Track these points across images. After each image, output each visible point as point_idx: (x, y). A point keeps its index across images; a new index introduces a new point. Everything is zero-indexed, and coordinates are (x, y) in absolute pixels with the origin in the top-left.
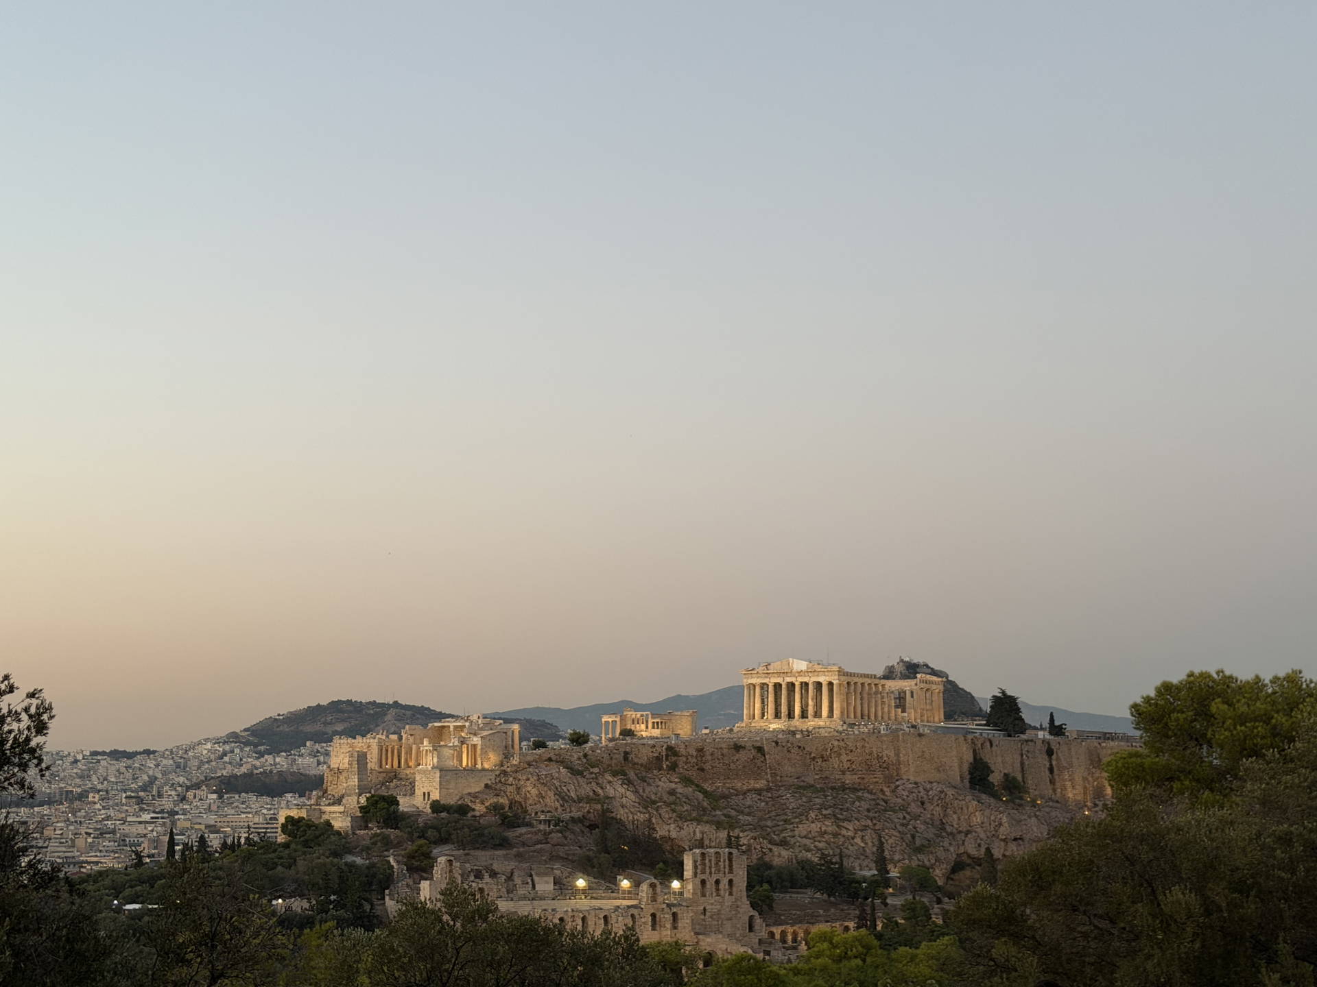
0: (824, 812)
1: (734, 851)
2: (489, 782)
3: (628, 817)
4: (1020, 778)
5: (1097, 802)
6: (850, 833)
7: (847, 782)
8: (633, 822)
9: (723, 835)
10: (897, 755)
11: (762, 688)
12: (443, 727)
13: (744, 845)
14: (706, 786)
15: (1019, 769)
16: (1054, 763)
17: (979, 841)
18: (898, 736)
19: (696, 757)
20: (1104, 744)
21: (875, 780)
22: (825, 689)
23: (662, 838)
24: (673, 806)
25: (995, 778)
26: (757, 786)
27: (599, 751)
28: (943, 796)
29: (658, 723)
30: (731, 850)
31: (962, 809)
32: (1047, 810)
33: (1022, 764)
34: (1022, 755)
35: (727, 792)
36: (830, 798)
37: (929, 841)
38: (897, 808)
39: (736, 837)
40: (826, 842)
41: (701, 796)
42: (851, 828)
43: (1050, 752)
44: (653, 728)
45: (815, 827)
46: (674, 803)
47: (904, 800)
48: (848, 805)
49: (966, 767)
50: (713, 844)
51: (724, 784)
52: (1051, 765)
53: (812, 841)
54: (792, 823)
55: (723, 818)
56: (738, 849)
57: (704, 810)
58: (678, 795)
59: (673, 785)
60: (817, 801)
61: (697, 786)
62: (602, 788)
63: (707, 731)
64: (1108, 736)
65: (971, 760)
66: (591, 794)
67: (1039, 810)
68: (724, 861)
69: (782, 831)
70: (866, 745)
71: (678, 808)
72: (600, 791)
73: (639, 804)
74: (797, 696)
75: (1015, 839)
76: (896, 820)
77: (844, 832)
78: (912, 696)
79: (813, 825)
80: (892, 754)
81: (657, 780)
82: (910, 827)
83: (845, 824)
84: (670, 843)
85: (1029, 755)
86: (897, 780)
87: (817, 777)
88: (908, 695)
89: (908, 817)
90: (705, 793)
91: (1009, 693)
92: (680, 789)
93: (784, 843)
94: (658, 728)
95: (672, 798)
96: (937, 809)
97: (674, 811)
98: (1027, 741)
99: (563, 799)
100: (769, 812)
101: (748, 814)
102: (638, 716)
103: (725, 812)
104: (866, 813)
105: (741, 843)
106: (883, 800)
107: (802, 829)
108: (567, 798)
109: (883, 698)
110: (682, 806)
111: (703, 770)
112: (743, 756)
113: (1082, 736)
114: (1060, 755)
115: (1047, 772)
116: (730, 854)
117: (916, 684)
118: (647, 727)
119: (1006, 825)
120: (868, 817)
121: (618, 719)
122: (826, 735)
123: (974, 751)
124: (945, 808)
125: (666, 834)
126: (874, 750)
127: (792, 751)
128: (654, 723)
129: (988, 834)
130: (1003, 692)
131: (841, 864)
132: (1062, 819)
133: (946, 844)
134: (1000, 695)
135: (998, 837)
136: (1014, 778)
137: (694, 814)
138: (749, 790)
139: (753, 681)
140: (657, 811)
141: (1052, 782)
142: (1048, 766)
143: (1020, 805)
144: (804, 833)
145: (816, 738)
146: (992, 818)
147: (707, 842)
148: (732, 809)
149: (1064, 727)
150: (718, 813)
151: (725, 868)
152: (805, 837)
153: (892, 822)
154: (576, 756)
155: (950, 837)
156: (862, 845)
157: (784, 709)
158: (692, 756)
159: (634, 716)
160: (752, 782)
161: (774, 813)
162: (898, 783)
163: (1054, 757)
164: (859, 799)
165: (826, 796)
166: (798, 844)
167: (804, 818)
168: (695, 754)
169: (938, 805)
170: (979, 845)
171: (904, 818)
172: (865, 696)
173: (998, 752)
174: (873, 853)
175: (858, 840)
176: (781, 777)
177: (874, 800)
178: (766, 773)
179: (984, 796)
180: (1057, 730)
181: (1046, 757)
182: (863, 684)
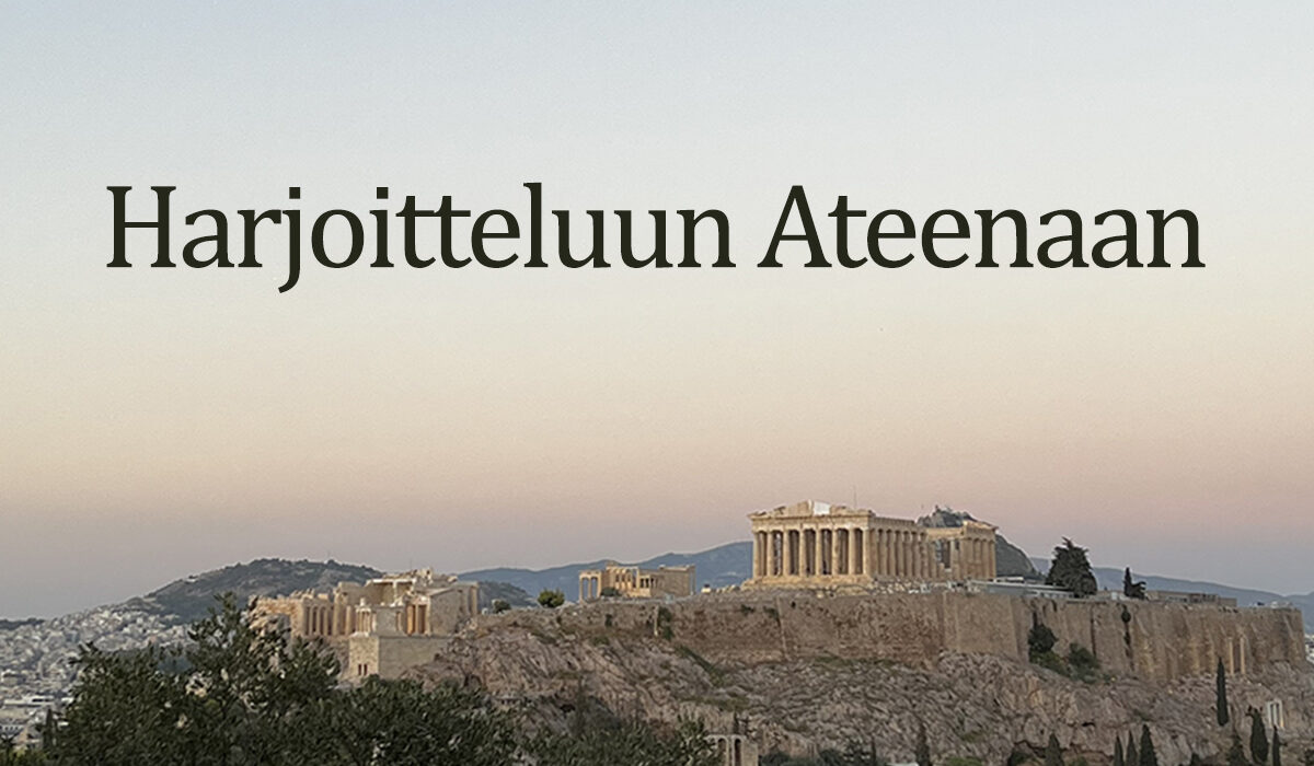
0: (852, 689)
1: (743, 738)
2: (440, 652)
3: (611, 696)
4: (1090, 649)
5: (1184, 679)
6: (884, 716)
7: (880, 653)
8: (617, 703)
9: (728, 718)
10: (941, 619)
11: (775, 537)
12: (384, 585)
13: (754, 730)
14: (707, 658)
15: (1089, 638)
16: (1131, 630)
17: (1041, 727)
18: (942, 596)
19: (695, 621)
20: (1190, 608)
21: (914, 651)
22: (851, 537)
23: (654, 721)
24: (666, 683)
25: (1060, 649)
26: (770, 657)
27: (575, 614)
28: (996, 670)
29: (647, 580)
30: (739, 737)
31: (1020, 686)
32: (1124, 688)
33: (1093, 631)
34: (1092, 621)
35: (732, 665)
36: (858, 673)
37: (980, 726)
38: (941, 685)
39: (743, 721)
40: (855, 727)
41: (701, 670)
42: (886, 711)
43: (1126, 618)
44: (642, 586)
45: (841, 709)
46: (669, 679)
47: (949, 675)
48: (881, 682)
49: (1024, 636)
50: (715, 730)
51: (730, 655)
52: (1127, 634)
53: (837, 726)
54: (813, 704)
55: (728, 697)
56: (748, 737)
57: (705, 687)
58: (673, 669)
59: (666, 656)
60: (845, 676)
61: (695, 657)
62: (579, 660)
63: (708, 590)
64: (1195, 597)
65: (1031, 626)
66: (566, 667)
67: (1114, 689)
68: (730, 750)
69: (800, 714)
70: (903, 607)
71: (673, 685)
72: (577, 664)
73: (625, 679)
74: (818, 547)
75: (1086, 724)
76: (940, 701)
77: (877, 715)
78: (957, 547)
79: (838, 707)
80: (934, 617)
81: (647, 650)
82: (957, 709)
83: (878, 705)
84: (662, 729)
85: (1101, 620)
86: (941, 651)
87: (843, 647)
88: (953, 544)
89: (954, 696)
90: (705, 665)
91: (1075, 545)
92: (675, 661)
93: (802, 729)
94: (647, 586)
95: (665, 673)
96: (991, 686)
97: (668, 688)
98: (1098, 603)
99: (531, 673)
100: (785, 690)
101: (759, 693)
102: (624, 572)
103: (731, 689)
104: (903, 691)
105: (750, 728)
106: (924, 675)
107: (826, 712)
108: (535, 672)
109: (921, 549)
110: (678, 682)
111: (702, 637)
112: (751, 621)
113: (1164, 598)
114: (1138, 620)
115: (1123, 642)
116: (738, 741)
117: (962, 533)
118: (634, 586)
119: (1075, 706)
120: (906, 696)
121: (599, 576)
122: (854, 594)
123: (1035, 615)
124: (1000, 685)
125: (658, 717)
126: (913, 613)
127: (813, 614)
128: (642, 580)
129: (1053, 718)
130: (1069, 543)
131: (874, 756)
132: (1141, 700)
133: (1001, 729)
134: (1065, 547)
135: (1064, 722)
136: (1084, 650)
137: (693, 692)
138: (760, 663)
139: (764, 528)
140: (647, 688)
141: (1129, 654)
142: (1124, 634)
143: (1092, 683)
144: (828, 716)
145: (842, 598)
146: (1058, 698)
147: (707, 727)
148: (741, 686)
149: (1143, 586)
150: (721, 690)
151: (731, 758)
152: (829, 721)
153: (937, 703)
154: (547, 620)
155: (1007, 722)
156: (899, 731)
157: (802, 561)
158: (690, 621)
159: (618, 572)
160: (763, 652)
161: (790, 692)
162: (942, 655)
163: (1131, 623)
164: (895, 674)
165: (853, 671)
166: (820, 730)
167: (826, 697)
168: (693, 617)
169: (991, 682)
170: (1042, 732)
171: (951, 697)
172: (900, 546)
173: (1064, 618)
174: (913, 741)
175: (894, 725)
176: (799, 647)
177: (913, 675)
178: (781, 642)
179: (1047, 671)
180: (1133, 589)
181: (1122, 623)
182: (898, 532)
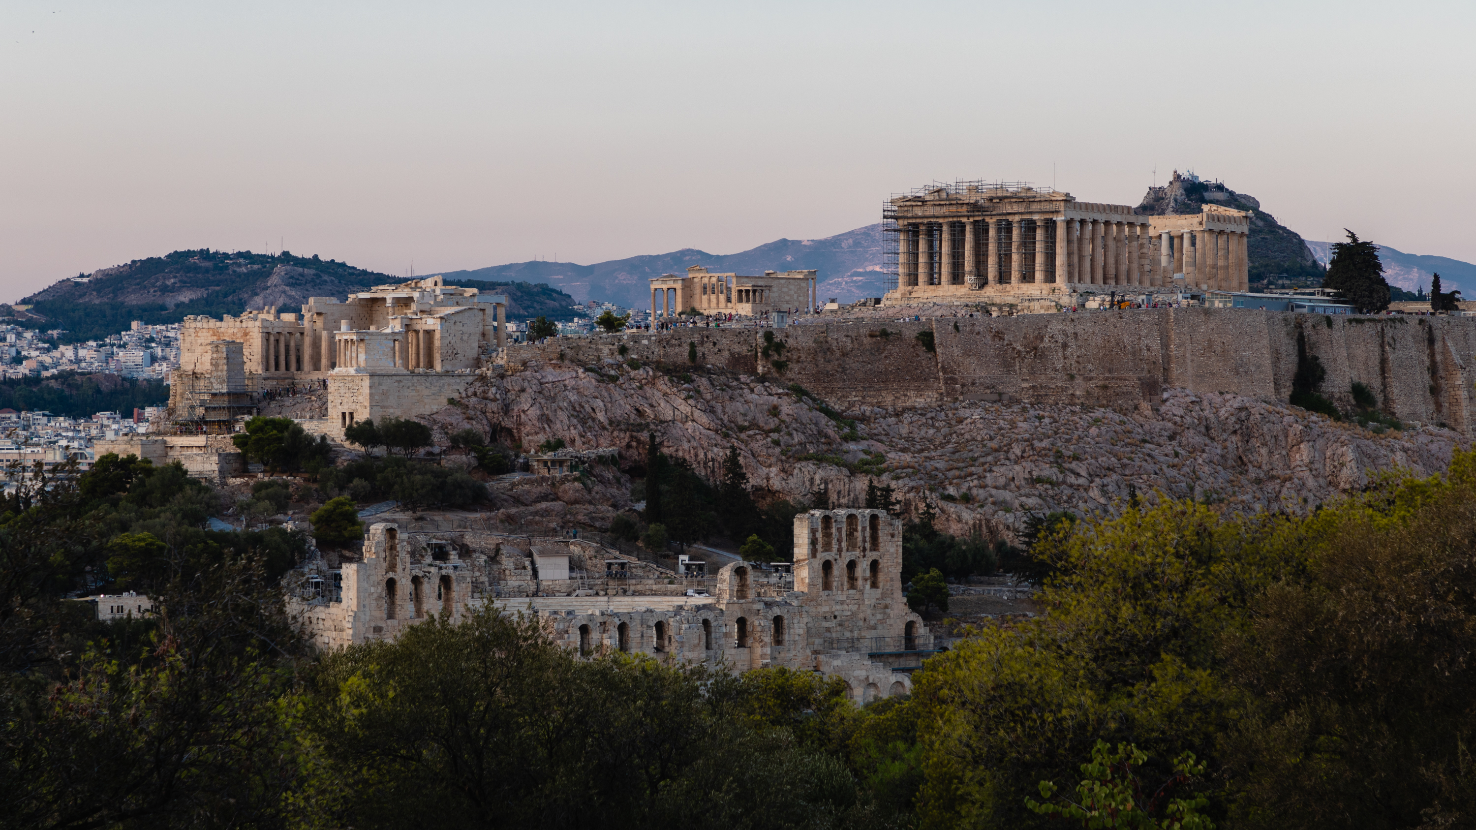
0: (1037, 445)
1: (882, 514)
2: (456, 395)
3: (696, 455)
4: (1378, 389)
6: (1081, 481)
8: (705, 463)
9: (861, 484)
10: (1165, 346)
11: (930, 231)
12: (374, 300)
13: (898, 502)
14: (832, 402)
15: (1378, 373)
16: (1439, 358)
17: (1304, 493)
18: (1168, 315)
19: (815, 352)
21: (1126, 390)
22: (1040, 232)
23: (757, 489)
24: (775, 436)
25: (1335, 387)
26: (922, 401)
27: (645, 342)
28: (1243, 415)
29: (747, 291)
30: (875, 512)
31: (1276, 437)
33: (1383, 361)
34: (1382, 346)
35: (868, 412)
38: (1164, 438)
39: (882, 489)
40: (1040, 496)
41: (823, 419)
42: (1084, 473)
43: (1432, 341)
44: (740, 300)
45: (1019, 471)
46: (777, 430)
47: (1175, 423)
49: (1285, 367)
50: (844, 501)
51: (864, 398)
52: (1433, 363)
53: (1015, 494)
54: (982, 465)
55: (861, 456)
56: (888, 510)
57: (829, 442)
58: (784, 417)
59: (775, 400)
61: (816, 401)
62: (652, 406)
63: (834, 306)
65: (1295, 354)
66: (633, 415)
68: (864, 529)
69: (963, 478)
70: (1112, 329)
71: (784, 439)
72: (648, 411)
73: (716, 431)
74: (992, 248)
76: (1162, 459)
77: (1072, 479)
78: (1193, 243)
79: (1017, 468)
80: (1156, 344)
81: (746, 391)
82: (1186, 469)
83: (1074, 465)
84: (769, 500)
85: (1395, 345)
86: (1165, 391)
88: (1186, 238)
89: (1182, 452)
90: (829, 413)
91: (1363, 239)
92: (787, 407)
93: (967, 499)
94: (748, 301)
95: (773, 423)
96: (1234, 438)
97: (777, 443)
98: (1392, 320)
99: (583, 422)
101: (905, 450)
102: (714, 280)
103: (865, 445)
104: (1109, 447)
105: (893, 500)
106: (1140, 423)
107: (1000, 474)
108: (590, 422)
109: (1141, 246)
110: (790, 435)
111: (826, 374)
112: (896, 350)
114: (1449, 344)
115: (1427, 377)
116: (874, 518)
117: (1201, 223)
118: (729, 300)
119: (1353, 464)
120: (1113, 454)
121: (678, 286)
122: (1042, 312)
123: (1300, 339)
124: (1247, 437)
125: (764, 483)
126: (1126, 338)
127: (983, 340)
128: (740, 291)
129: (1321, 480)
130: (1353, 236)
134: (1347, 241)
135: (1336, 486)
136: (1369, 390)
137: (812, 450)
138: (905, 410)
140: (747, 443)
141: (1435, 391)
142: (1427, 363)
143: (1378, 432)
144: (1002, 481)
145: (1024, 317)
146: (1328, 454)
147: (833, 497)
149: (1457, 296)
150: (852, 446)
151: (864, 541)
152: (1005, 487)
153: (1156, 462)
154: (606, 351)
155: (1256, 488)
156: (1102, 501)
157: (968, 264)
158: (808, 350)
159: (706, 280)
160: (912, 393)
162: (1166, 395)
163: (1438, 348)
166: (991, 499)
167: (1002, 455)
168: (812, 346)
169: (1235, 432)
170: (1305, 501)
171: (1176, 455)
172: (1111, 243)
173: (1343, 341)
175: (1095, 493)
176: (963, 385)
178: (937, 379)
179: (1314, 418)
180: (1445, 301)
181: (1425, 348)
182: (1107, 223)
